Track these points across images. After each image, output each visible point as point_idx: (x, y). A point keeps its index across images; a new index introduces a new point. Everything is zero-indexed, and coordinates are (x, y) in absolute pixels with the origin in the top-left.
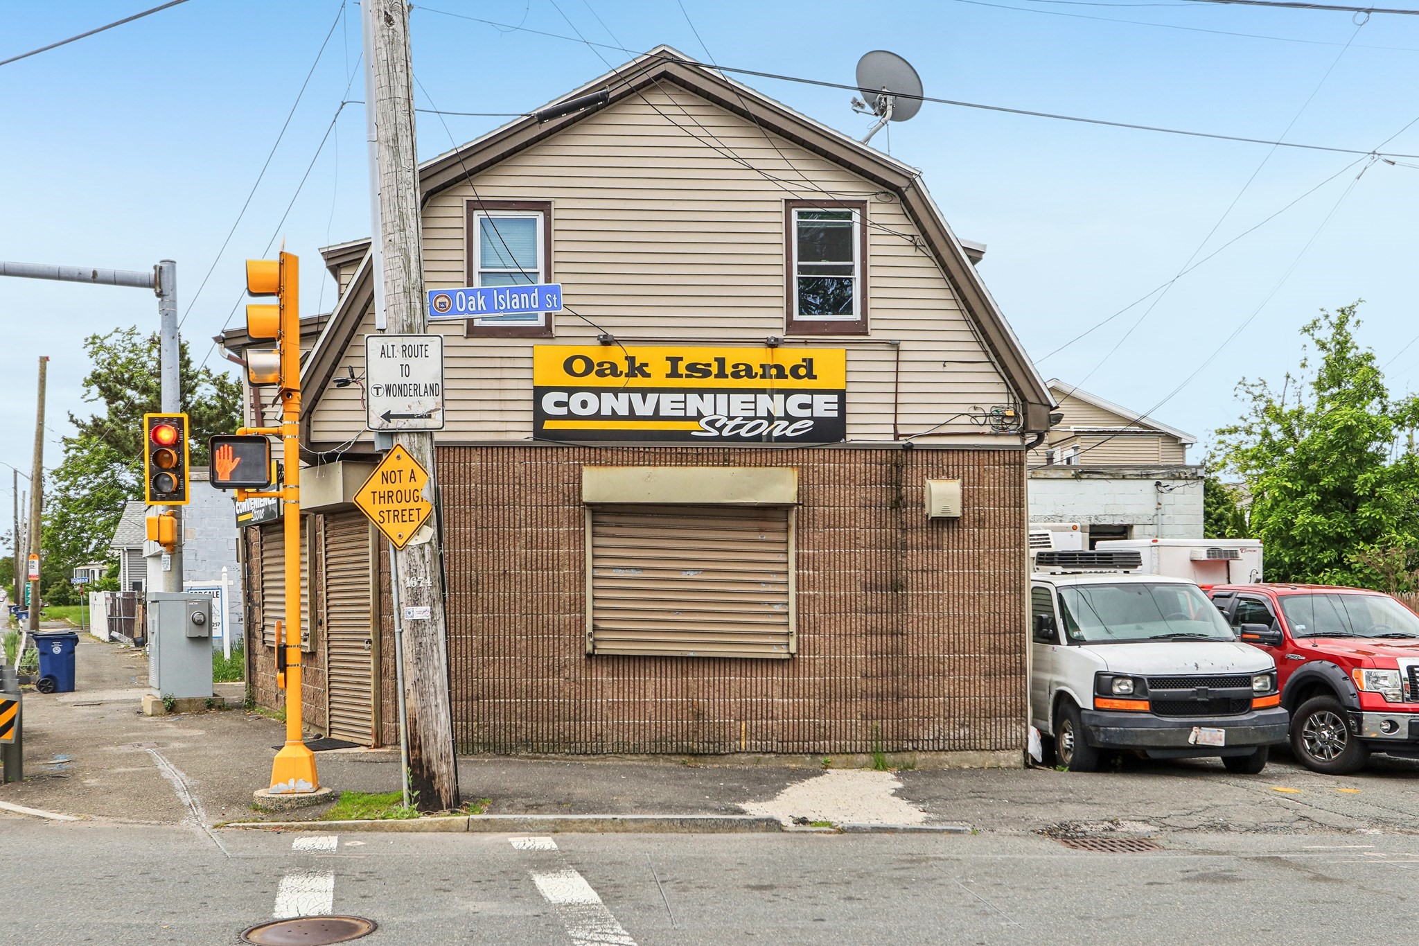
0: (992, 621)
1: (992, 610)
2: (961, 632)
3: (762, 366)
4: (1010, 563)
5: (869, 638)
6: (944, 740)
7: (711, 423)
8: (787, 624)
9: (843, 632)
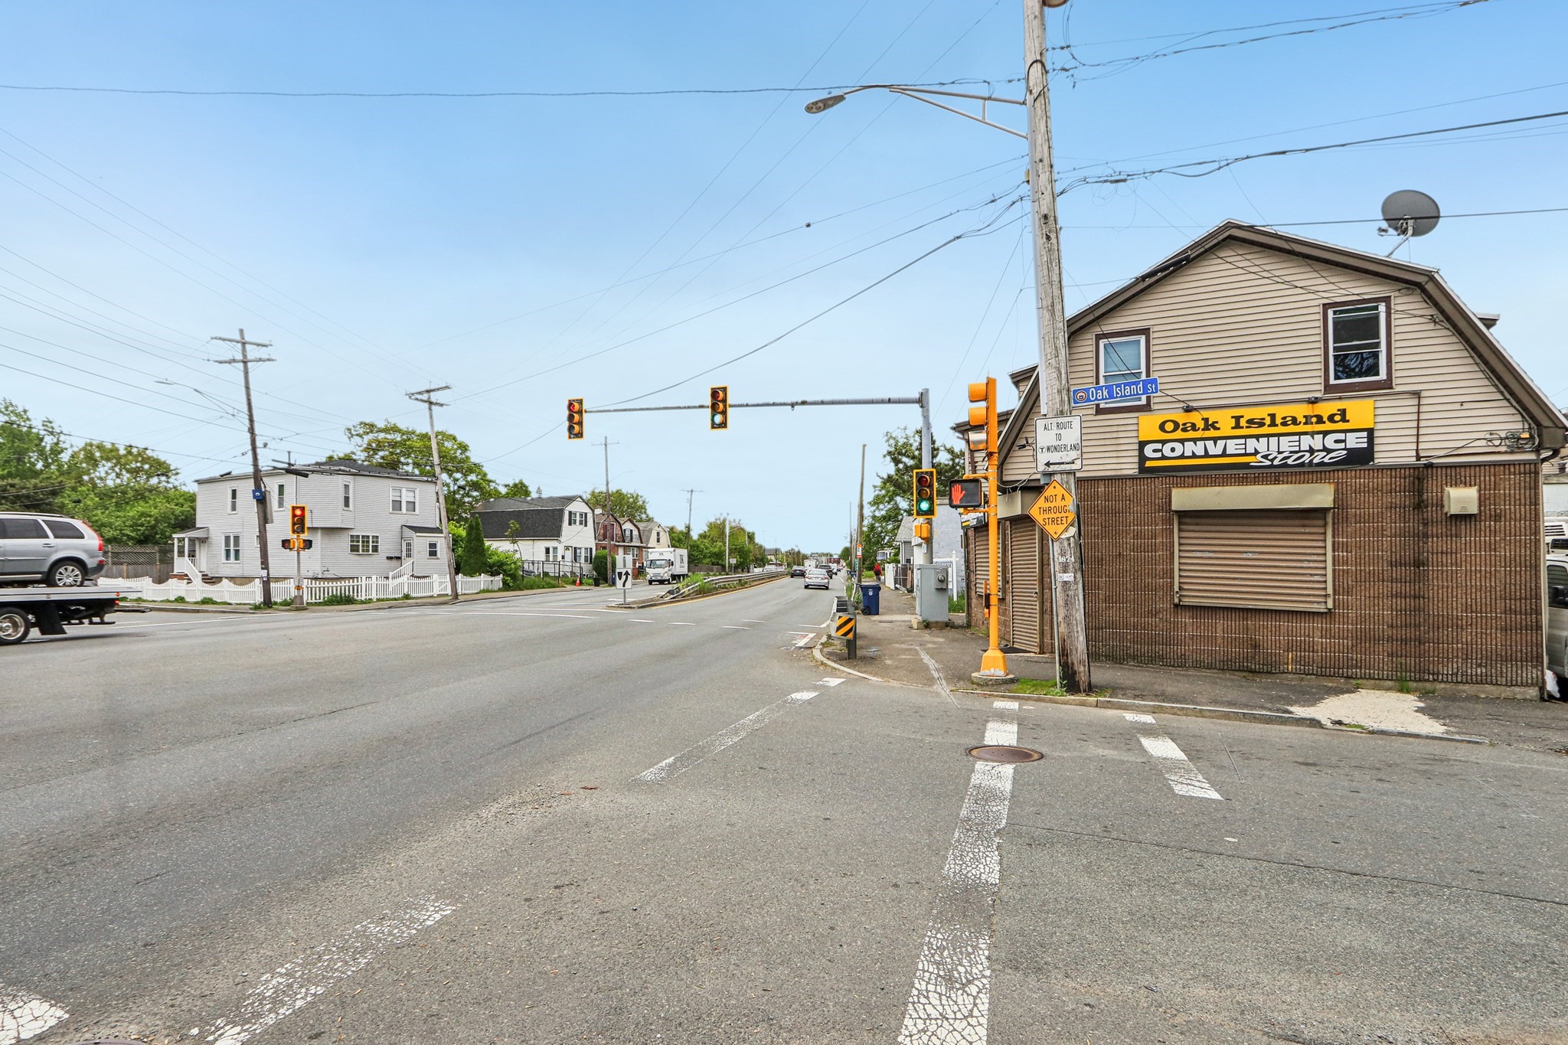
0: (1508, 590)
1: (1508, 582)
2: (1478, 597)
3: (1304, 416)
4: (1525, 547)
5: (1394, 600)
6: (1462, 675)
7: (1265, 457)
8: (1325, 589)
9: (1372, 595)
